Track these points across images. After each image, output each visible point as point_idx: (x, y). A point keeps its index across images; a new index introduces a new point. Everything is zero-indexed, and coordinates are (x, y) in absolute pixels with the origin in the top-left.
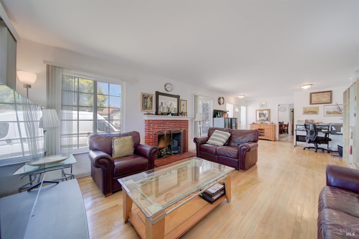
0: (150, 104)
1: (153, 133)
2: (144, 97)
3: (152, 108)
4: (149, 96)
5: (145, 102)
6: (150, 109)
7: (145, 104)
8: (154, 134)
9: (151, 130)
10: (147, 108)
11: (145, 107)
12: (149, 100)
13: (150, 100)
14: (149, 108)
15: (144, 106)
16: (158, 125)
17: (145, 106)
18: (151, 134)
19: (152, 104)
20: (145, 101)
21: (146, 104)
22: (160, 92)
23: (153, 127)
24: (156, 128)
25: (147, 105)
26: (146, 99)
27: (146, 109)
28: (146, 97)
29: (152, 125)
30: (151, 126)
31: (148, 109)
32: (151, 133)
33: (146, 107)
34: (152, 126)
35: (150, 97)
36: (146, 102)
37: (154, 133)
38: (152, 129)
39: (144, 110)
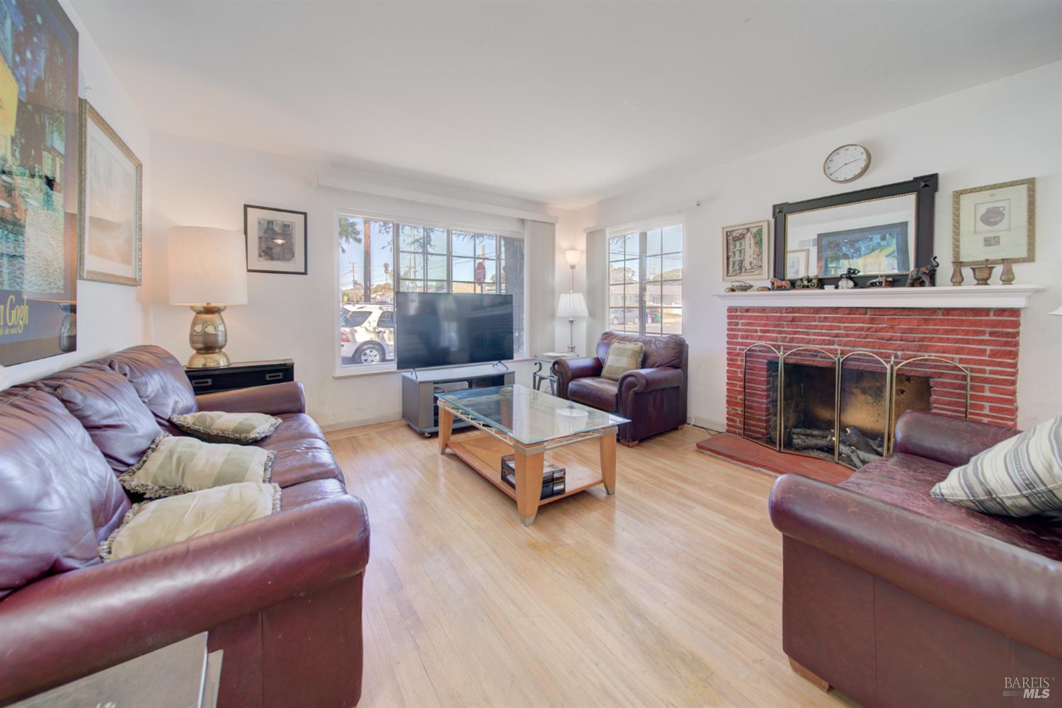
0: (756, 256)
1: (743, 350)
2: (733, 238)
3: (761, 267)
4: (748, 229)
5: (737, 253)
6: (756, 273)
7: (737, 258)
8: (747, 355)
9: (740, 340)
10: (744, 270)
11: (738, 268)
12: (749, 241)
13: (752, 242)
14: (749, 267)
15: (734, 264)
16: (765, 325)
17: (737, 264)
18: (738, 351)
19: (760, 255)
20: (738, 248)
21: (740, 259)
22: (791, 202)
23: (747, 331)
24: (759, 334)
25: (741, 262)
26: (738, 243)
27: (741, 273)
28: (738, 235)
29: (743, 324)
30: (740, 327)
31: (745, 272)
32: (738, 347)
33: (741, 269)
34: (743, 327)
35: (754, 230)
36: (740, 251)
37: (745, 351)
38: (743, 337)
39: (734, 276)
